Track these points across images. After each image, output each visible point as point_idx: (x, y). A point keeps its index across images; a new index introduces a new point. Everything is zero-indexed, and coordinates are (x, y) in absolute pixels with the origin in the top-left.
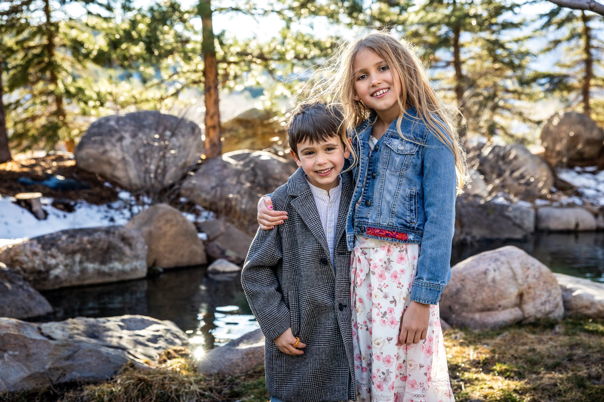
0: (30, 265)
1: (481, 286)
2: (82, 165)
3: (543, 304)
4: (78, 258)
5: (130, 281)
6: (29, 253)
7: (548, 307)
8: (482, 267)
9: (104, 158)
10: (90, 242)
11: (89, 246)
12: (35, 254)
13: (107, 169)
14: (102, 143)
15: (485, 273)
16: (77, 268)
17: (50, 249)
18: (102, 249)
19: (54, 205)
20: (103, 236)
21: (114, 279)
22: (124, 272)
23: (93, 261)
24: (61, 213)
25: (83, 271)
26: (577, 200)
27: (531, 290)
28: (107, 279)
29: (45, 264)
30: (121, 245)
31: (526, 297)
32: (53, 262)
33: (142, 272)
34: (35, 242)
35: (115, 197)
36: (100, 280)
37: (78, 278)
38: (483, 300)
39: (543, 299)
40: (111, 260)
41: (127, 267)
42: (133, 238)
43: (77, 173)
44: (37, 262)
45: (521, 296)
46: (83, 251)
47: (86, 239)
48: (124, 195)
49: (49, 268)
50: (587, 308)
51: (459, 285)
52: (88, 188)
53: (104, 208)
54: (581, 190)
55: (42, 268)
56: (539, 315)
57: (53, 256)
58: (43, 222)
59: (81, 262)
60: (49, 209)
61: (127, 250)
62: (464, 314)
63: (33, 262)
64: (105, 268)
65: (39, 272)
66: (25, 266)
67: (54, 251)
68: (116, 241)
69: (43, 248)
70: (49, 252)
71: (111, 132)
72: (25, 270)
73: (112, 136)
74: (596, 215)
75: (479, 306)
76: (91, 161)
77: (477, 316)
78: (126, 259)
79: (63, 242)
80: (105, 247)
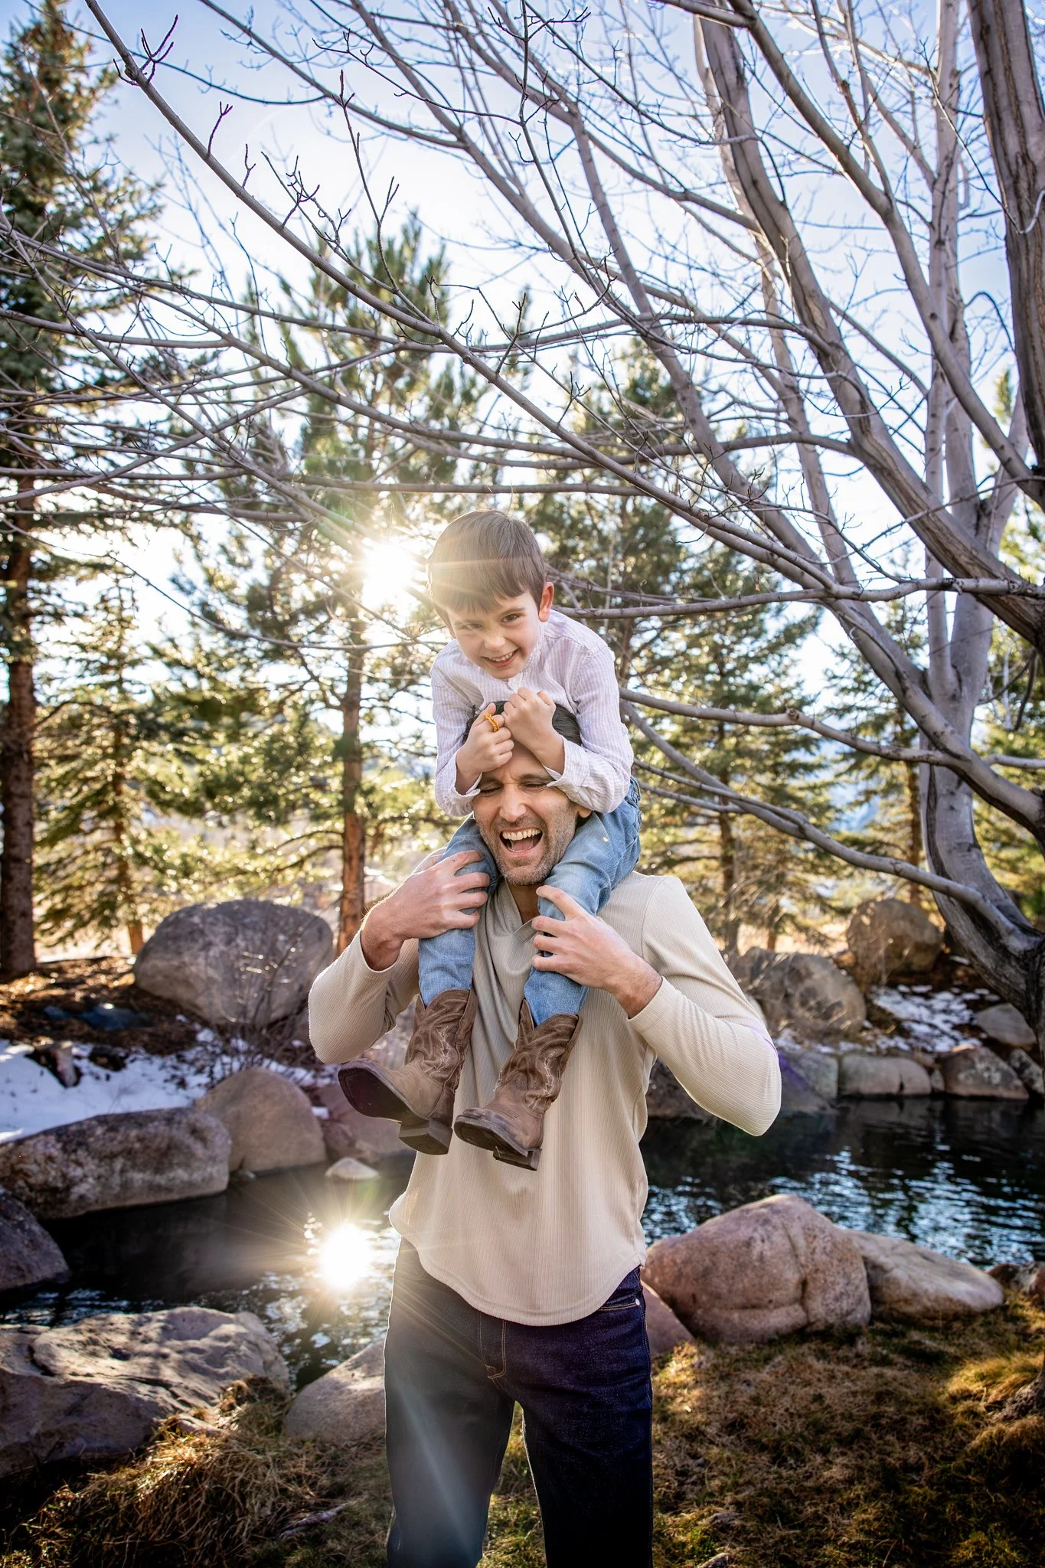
0: (41, 1178)
1: (742, 1267)
2: (143, 985)
3: (837, 1299)
4: (118, 1164)
5: (201, 1198)
6: (40, 1158)
7: (845, 1305)
8: (744, 1233)
9: (179, 975)
10: (140, 1140)
11: (137, 1145)
12: (50, 1159)
13: (182, 993)
14: (179, 953)
15: (748, 1244)
16: (116, 1180)
17: (75, 1151)
18: (158, 1150)
19: (93, 1058)
20: (162, 1128)
21: (175, 1196)
22: (191, 1184)
23: (143, 1168)
24: (102, 1072)
25: (126, 1186)
26: (901, 1043)
27: (820, 1275)
28: (163, 1197)
29: (64, 1176)
30: (189, 1140)
31: (811, 1286)
32: (78, 1172)
33: (221, 1183)
34: (52, 1139)
35: (190, 1039)
36: (151, 1199)
37: (117, 1197)
38: (745, 1290)
39: (838, 1289)
40: (171, 1166)
41: (197, 1176)
42: (209, 1129)
43: (136, 998)
44: (53, 1175)
45: (804, 1284)
46: (129, 1153)
47: (134, 1133)
48: (205, 1035)
49: (70, 1183)
50: (906, 1301)
51: (707, 1262)
52: (149, 1024)
53: (171, 1060)
54: (906, 1025)
55: (60, 1185)
56: (831, 1319)
57: (79, 1164)
58: (72, 1090)
59: (123, 1171)
60: (85, 1065)
61: (198, 1149)
62: (716, 1311)
63: (45, 1172)
64: (160, 1180)
65: (55, 1190)
66: (32, 1181)
67: (81, 1154)
68: (181, 1135)
69: (64, 1150)
70: (73, 1157)
71: (194, 933)
72: (31, 1187)
73: (194, 940)
74: (930, 1071)
75: (738, 1300)
76: (160, 978)
77: (736, 1316)
78: (196, 1164)
79: (98, 1139)
80: (164, 1146)
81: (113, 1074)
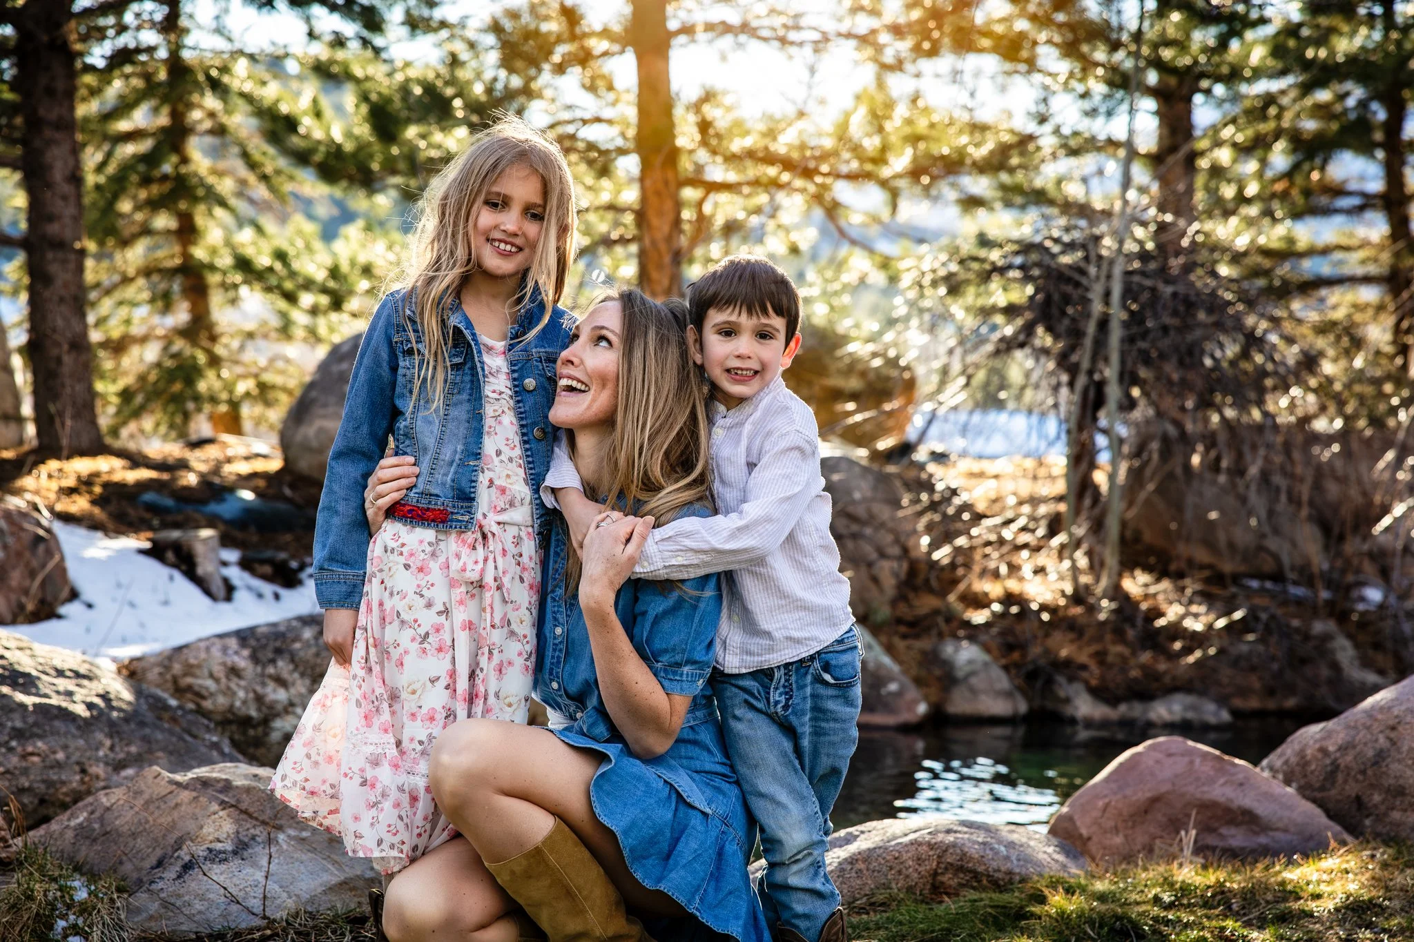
0: (222, 701)
6: (219, 671)
12: (234, 671)
17: (273, 661)
19: (245, 564)
24: (267, 588)
29: (259, 699)
34: (233, 643)
43: (292, 486)
44: (241, 695)
49: (270, 712)
51: (1382, 741)
55: (253, 713)
57: (281, 682)
58: (224, 607)
60: (235, 574)
62: (1396, 815)
63: (229, 693)
65: (246, 722)
66: (207, 704)
67: (283, 666)
69: (255, 658)
70: (271, 670)
72: (207, 714)
79: (307, 644)
81: (283, 592)
